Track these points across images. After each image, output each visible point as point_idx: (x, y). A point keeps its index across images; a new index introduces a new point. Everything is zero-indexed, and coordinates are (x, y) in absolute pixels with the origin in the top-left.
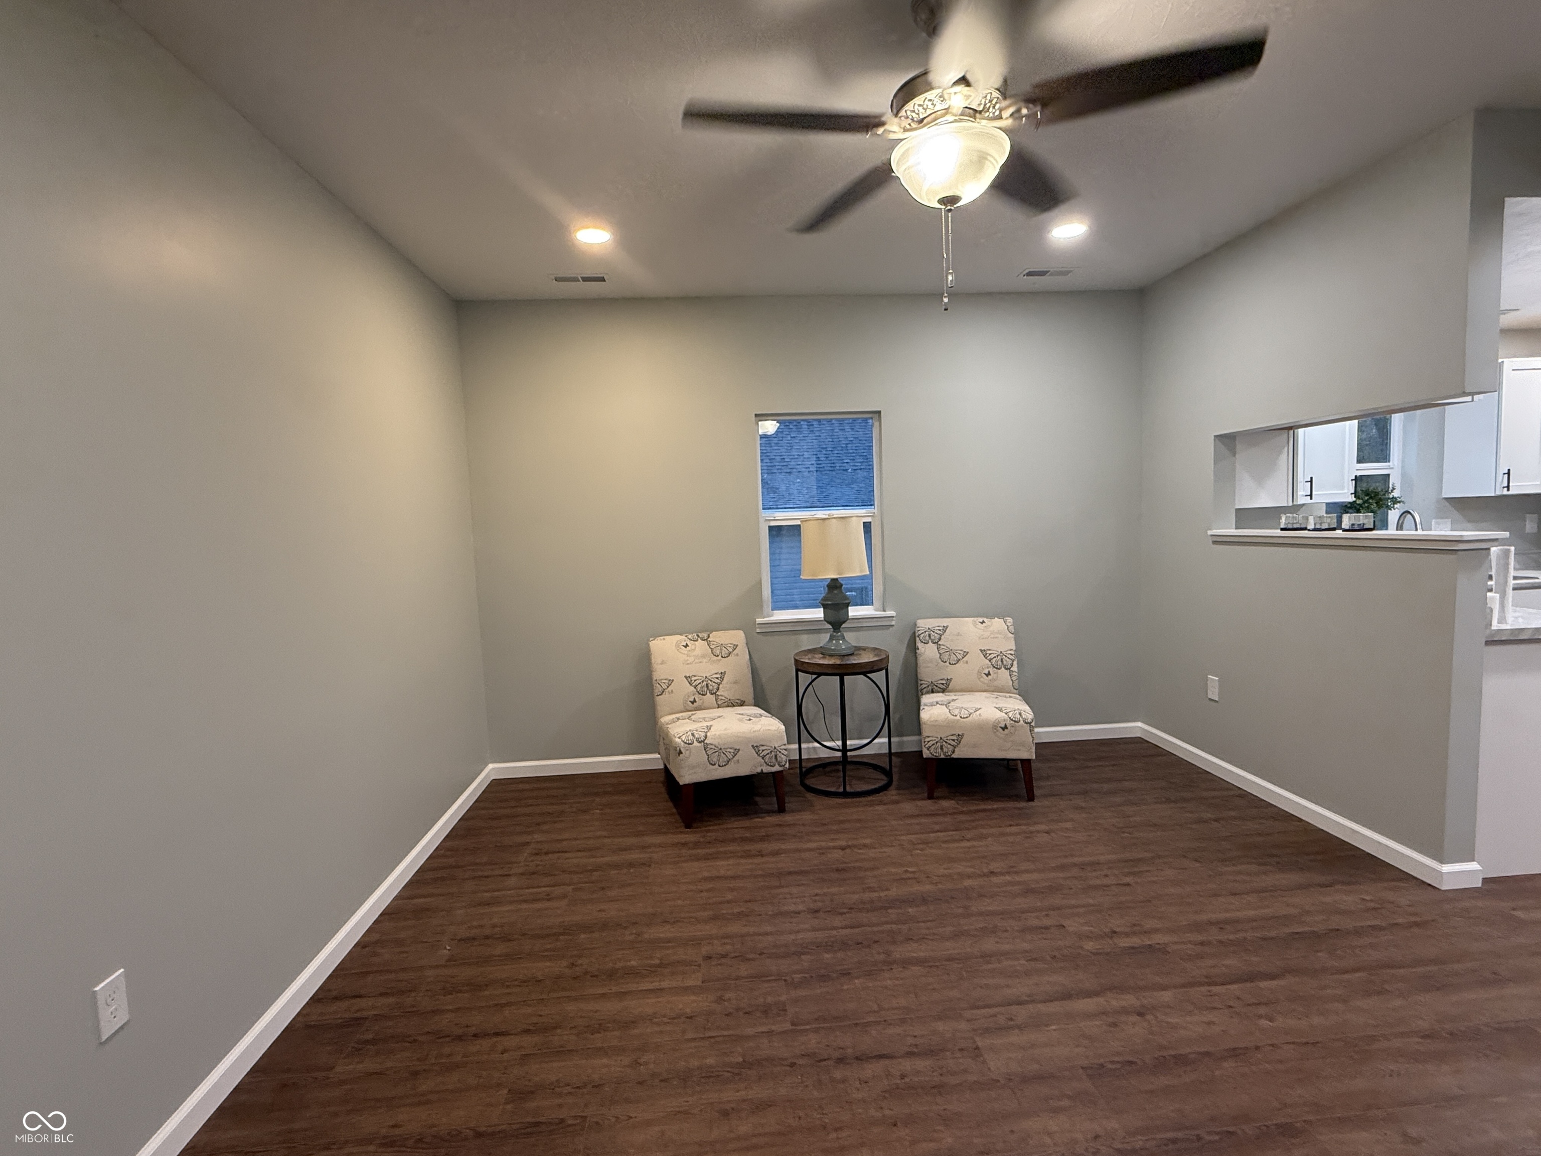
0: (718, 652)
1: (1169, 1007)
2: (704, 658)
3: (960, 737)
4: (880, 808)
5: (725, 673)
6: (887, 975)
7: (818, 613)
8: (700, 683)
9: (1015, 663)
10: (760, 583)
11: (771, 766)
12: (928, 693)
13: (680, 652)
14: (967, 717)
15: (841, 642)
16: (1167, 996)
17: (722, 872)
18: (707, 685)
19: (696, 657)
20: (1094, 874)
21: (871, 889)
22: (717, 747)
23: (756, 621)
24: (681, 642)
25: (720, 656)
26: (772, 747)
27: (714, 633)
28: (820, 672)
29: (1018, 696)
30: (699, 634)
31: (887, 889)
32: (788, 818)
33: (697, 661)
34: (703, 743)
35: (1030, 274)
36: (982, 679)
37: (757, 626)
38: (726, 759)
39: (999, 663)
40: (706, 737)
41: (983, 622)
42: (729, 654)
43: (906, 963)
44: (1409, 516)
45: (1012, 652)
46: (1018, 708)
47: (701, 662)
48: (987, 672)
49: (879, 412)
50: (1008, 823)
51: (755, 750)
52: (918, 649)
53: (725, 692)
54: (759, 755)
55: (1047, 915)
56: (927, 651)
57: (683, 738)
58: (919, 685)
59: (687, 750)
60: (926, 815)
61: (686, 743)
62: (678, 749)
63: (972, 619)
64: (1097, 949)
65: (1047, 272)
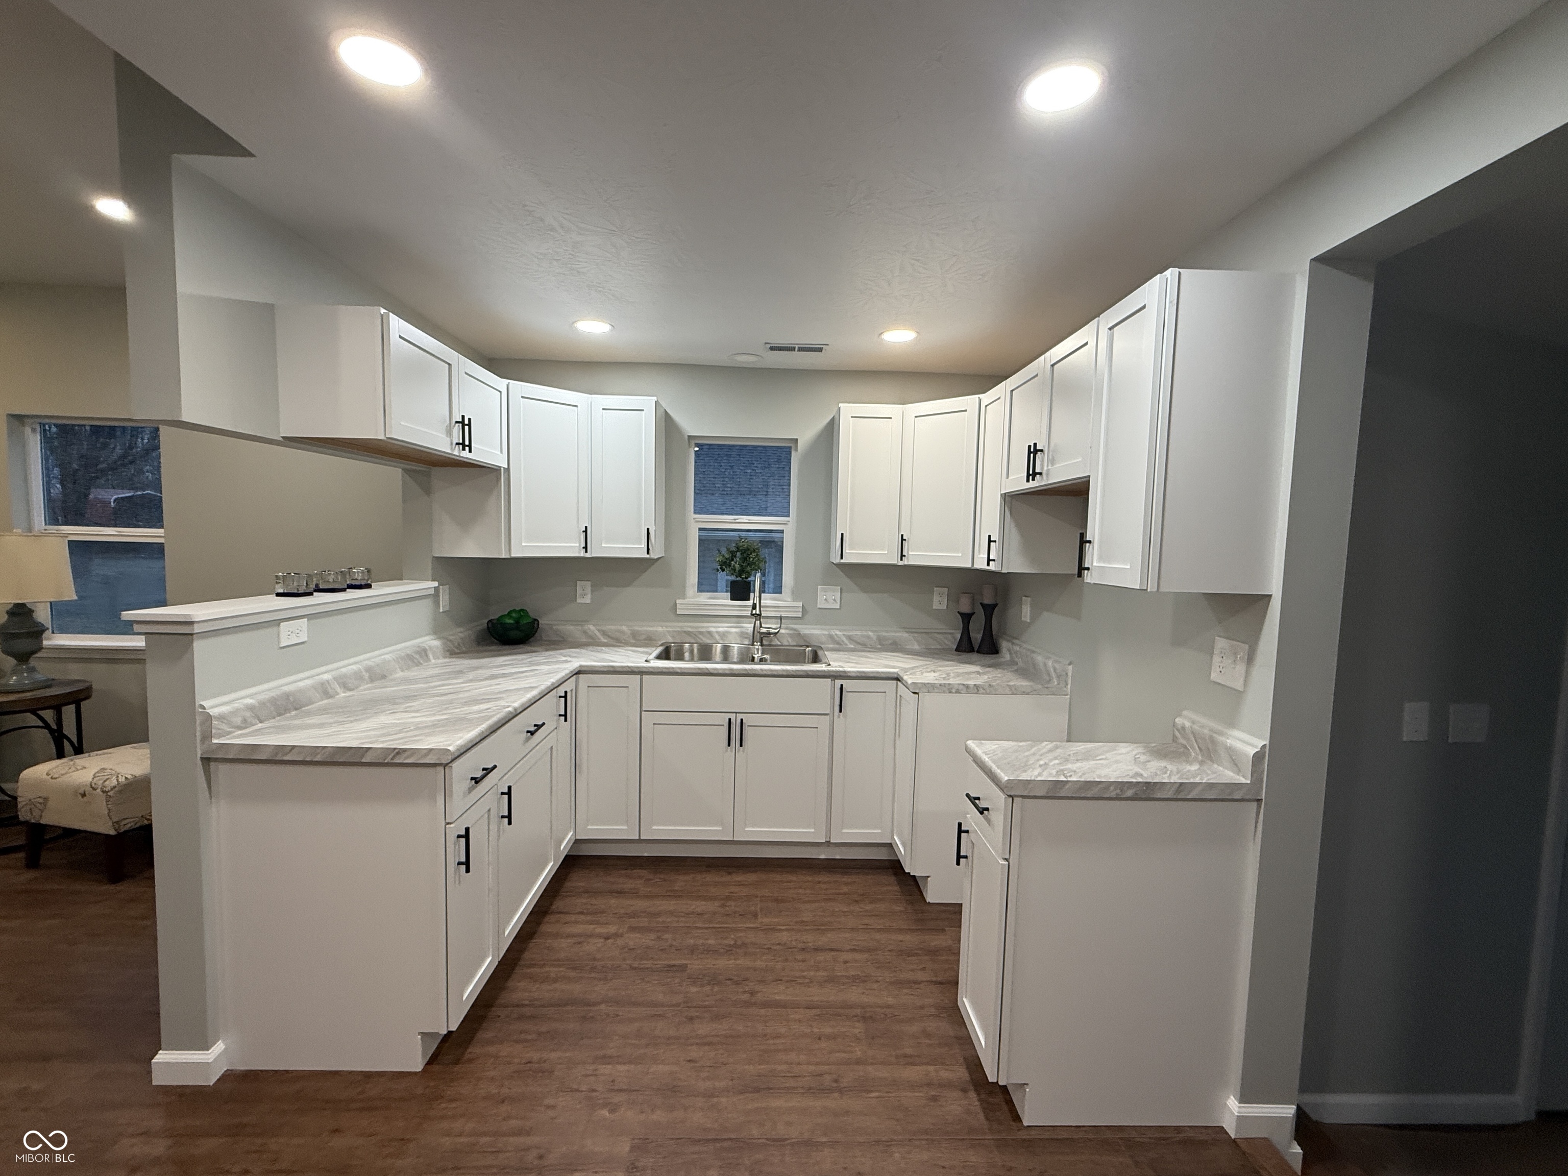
3: (47, 799)
14: (56, 778)
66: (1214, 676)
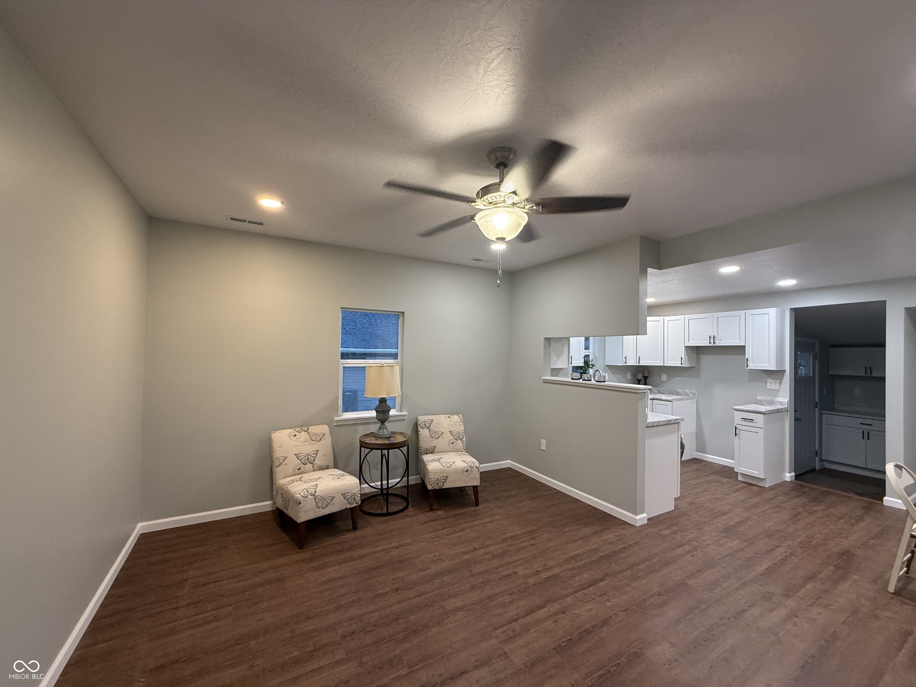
0: (314, 438)
1: (573, 605)
2: (306, 442)
3: (447, 477)
4: (407, 520)
5: (318, 451)
6: (447, 621)
7: (373, 414)
8: (304, 458)
9: (464, 437)
10: (338, 397)
11: (351, 504)
12: (424, 454)
13: (291, 439)
14: (450, 467)
15: (385, 431)
16: (569, 600)
17: (333, 576)
18: (308, 458)
19: (302, 442)
20: (519, 541)
21: (421, 570)
22: (322, 497)
23: (334, 419)
24: (291, 433)
25: (315, 441)
26: (352, 493)
27: (311, 427)
28: (372, 447)
29: (466, 453)
30: (302, 428)
31: (429, 569)
32: (359, 533)
33: (301, 444)
34: (313, 496)
35: (475, 260)
36: (450, 446)
37: (335, 422)
38: (326, 503)
39: (458, 438)
40: (315, 492)
41: (449, 417)
42: (321, 439)
43: (455, 611)
44: (598, 372)
45: (463, 432)
46: (472, 460)
47: (304, 445)
48: (452, 442)
49: (403, 313)
50: (472, 519)
51: (343, 496)
52: (419, 431)
53: (319, 462)
54: (345, 499)
55: (507, 568)
56: (424, 433)
57: (302, 494)
58: (419, 450)
59: (304, 501)
60: (432, 521)
61: (303, 497)
62: (298, 501)
63: (444, 415)
64: (534, 582)
65: (482, 260)
66: (768, 387)
